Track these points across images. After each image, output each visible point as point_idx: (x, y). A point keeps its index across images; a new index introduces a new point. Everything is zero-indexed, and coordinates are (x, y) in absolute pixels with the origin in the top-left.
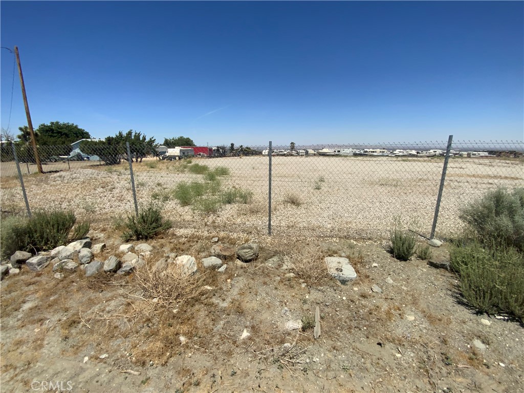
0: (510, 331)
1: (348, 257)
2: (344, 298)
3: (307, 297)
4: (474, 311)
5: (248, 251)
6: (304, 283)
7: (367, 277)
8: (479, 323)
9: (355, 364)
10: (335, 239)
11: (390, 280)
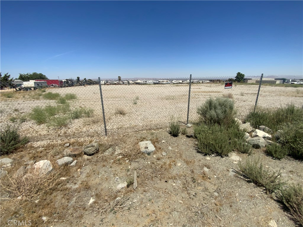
0: (218, 160)
1: (151, 140)
2: (149, 163)
3: (129, 167)
4: (204, 155)
5: (91, 148)
6: (127, 160)
7: (160, 148)
8: (206, 160)
9: (155, 196)
10: (144, 131)
11: (170, 148)
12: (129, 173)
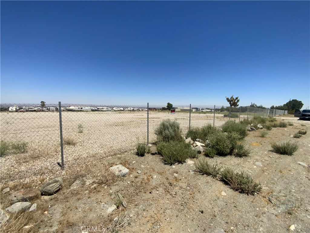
1: (121, 164)
2: (129, 182)
3: (111, 191)
4: (170, 165)
5: (54, 185)
6: (105, 186)
7: (133, 169)
8: (173, 168)
9: (147, 205)
11: (143, 166)
12: (112, 197)
